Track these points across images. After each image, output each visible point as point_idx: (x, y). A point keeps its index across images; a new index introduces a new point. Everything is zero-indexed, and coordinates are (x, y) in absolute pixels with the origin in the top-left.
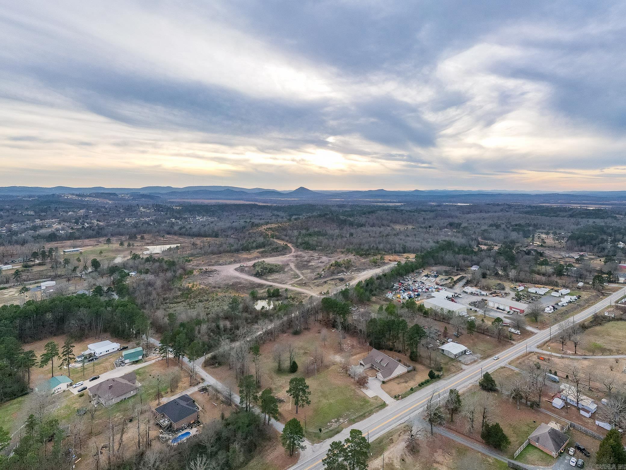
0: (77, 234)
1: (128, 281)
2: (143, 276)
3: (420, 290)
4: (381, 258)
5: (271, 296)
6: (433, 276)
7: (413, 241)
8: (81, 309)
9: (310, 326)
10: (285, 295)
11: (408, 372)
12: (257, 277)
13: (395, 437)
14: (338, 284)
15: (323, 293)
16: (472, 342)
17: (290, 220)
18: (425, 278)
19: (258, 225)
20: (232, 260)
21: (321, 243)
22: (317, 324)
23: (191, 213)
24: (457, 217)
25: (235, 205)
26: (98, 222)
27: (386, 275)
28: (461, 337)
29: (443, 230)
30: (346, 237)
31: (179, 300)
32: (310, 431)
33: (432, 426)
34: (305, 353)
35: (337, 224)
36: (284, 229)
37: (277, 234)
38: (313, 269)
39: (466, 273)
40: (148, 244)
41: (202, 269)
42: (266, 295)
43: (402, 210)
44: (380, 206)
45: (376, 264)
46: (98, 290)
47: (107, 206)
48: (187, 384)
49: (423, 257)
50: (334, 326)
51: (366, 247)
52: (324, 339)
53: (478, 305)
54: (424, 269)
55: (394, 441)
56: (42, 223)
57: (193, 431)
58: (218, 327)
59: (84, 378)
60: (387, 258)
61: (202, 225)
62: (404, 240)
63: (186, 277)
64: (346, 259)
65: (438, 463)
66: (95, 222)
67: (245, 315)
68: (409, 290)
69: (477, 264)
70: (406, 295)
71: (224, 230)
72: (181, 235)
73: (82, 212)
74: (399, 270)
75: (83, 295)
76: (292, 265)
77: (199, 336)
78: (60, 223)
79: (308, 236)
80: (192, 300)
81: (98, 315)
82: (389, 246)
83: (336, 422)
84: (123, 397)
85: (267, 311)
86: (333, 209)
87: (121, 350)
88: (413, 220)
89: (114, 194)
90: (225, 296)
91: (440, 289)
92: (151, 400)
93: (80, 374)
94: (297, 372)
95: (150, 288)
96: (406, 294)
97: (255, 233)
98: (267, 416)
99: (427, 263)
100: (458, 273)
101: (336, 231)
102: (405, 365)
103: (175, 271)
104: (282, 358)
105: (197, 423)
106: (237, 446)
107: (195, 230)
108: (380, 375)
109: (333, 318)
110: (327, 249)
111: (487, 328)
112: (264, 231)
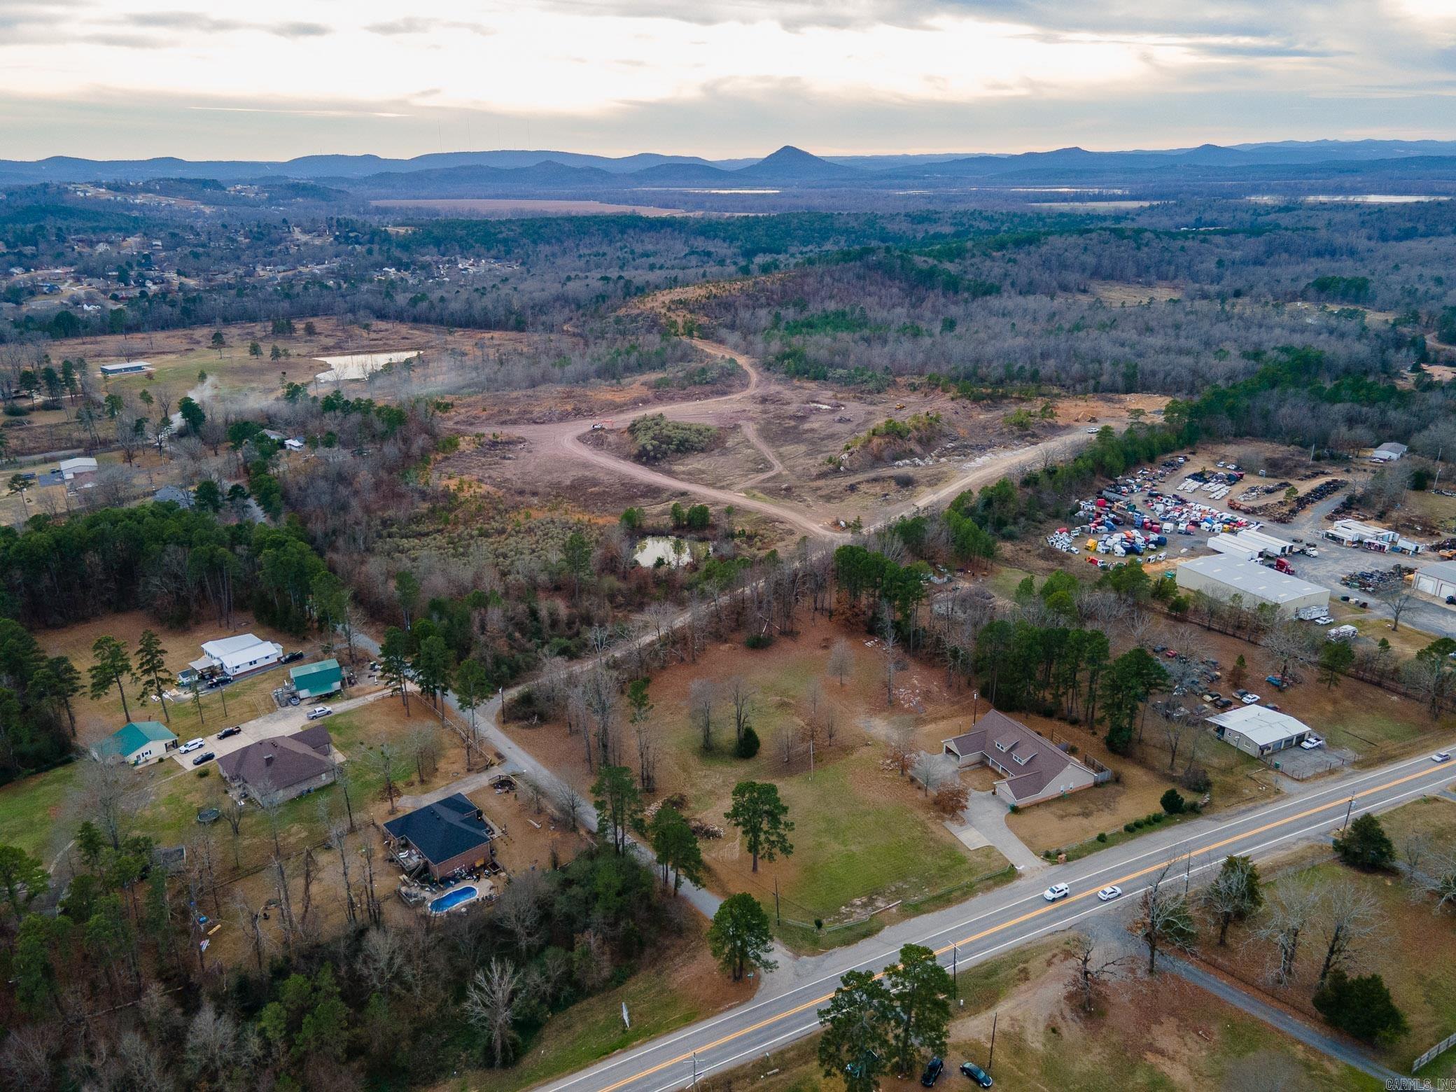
0: (130, 314)
1: (283, 467)
2: (322, 451)
3: (1168, 526)
4: (1044, 409)
5: (684, 527)
6: (1221, 477)
7: (1168, 350)
8: (171, 548)
9: (799, 627)
10: (724, 523)
11: (1097, 785)
12: (644, 464)
13: (1035, 965)
14: (893, 495)
15: (842, 523)
16: (1330, 708)
17: (746, 271)
18: (1193, 484)
19: (642, 290)
20: (569, 408)
21: (845, 353)
22: (822, 621)
23: (442, 248)
24: (1352, 252)
25: (571, 219)
26: (183, 279)
27: (1055, 472)
28: (1291, 691)
29: (1289, 307)
30: (931, 335)
31: (423, 528)
32: (791, 921)
33: (1152, 955)
34: (783, 705)
35: (904, 285)
36: (727, 305)
37: (704, 320)
38: (816, 443)
39: (1348, 471)
40: (328, 351)
41: (483, 435)
42: (668, 521)
43: (1139, 232)
44: (1062, 215)
45: (1024, 432)
46: (208, 494)
47: (199, 224)
48: (459, 767)
49: (1195, 412)
50: (872, 628)
51: (997, 371)
52: (840, 670)
53: (1376, 587)
54: (1193, 453)
55: (1032, 977)
56: (32, 280)
57: (482, 888)
58: (534, 614)
59: (203, 729)
60: (1069, 408)
61: (477, 290)
62: (1132, 346)
63: (439, 457)
64: (924, 411)
65: (1162, 1053)
66: (172, 275)
67: (610, 581)
68: (1132, 524)
69: (1402, 437)
70: (1116, 541)
71: (540, 308)
72: (417, 320)
73: (132, 244)
74: (1103, 455)
75: (169, 508)
76: (749, 430)
77: (483, 638)
78: (78, 280)
79: (804, 330)
80: (461, 528)
81: (215, 567)
82: (1076, 367)
83: (864, 905)
84: (305, 787)
85: (671, 573)
86: (892, 227)
87: (287, 661)
88: (1177, 270)
89: (215, 184)
90: (553, 522)
91: (1241, 525)
92: (373, 800)
93: (193, 720)
94: (757, 757)
95: (343, 491)
96: (1117, 537)
97: (634, 319)
98: (672, 874)
99: (1207, 431)
100: (1316, 470)
101: (899, 310)
102: (1088, 763)
103: (406, 440)
104: (715, 716)
105: (492, 867)
106: (592, 941)
107: (455, 306)
108: (1004, 788)
109: (870, 607)
110: (865, 378)
111: (1396, 670)
112: (663, 311)
